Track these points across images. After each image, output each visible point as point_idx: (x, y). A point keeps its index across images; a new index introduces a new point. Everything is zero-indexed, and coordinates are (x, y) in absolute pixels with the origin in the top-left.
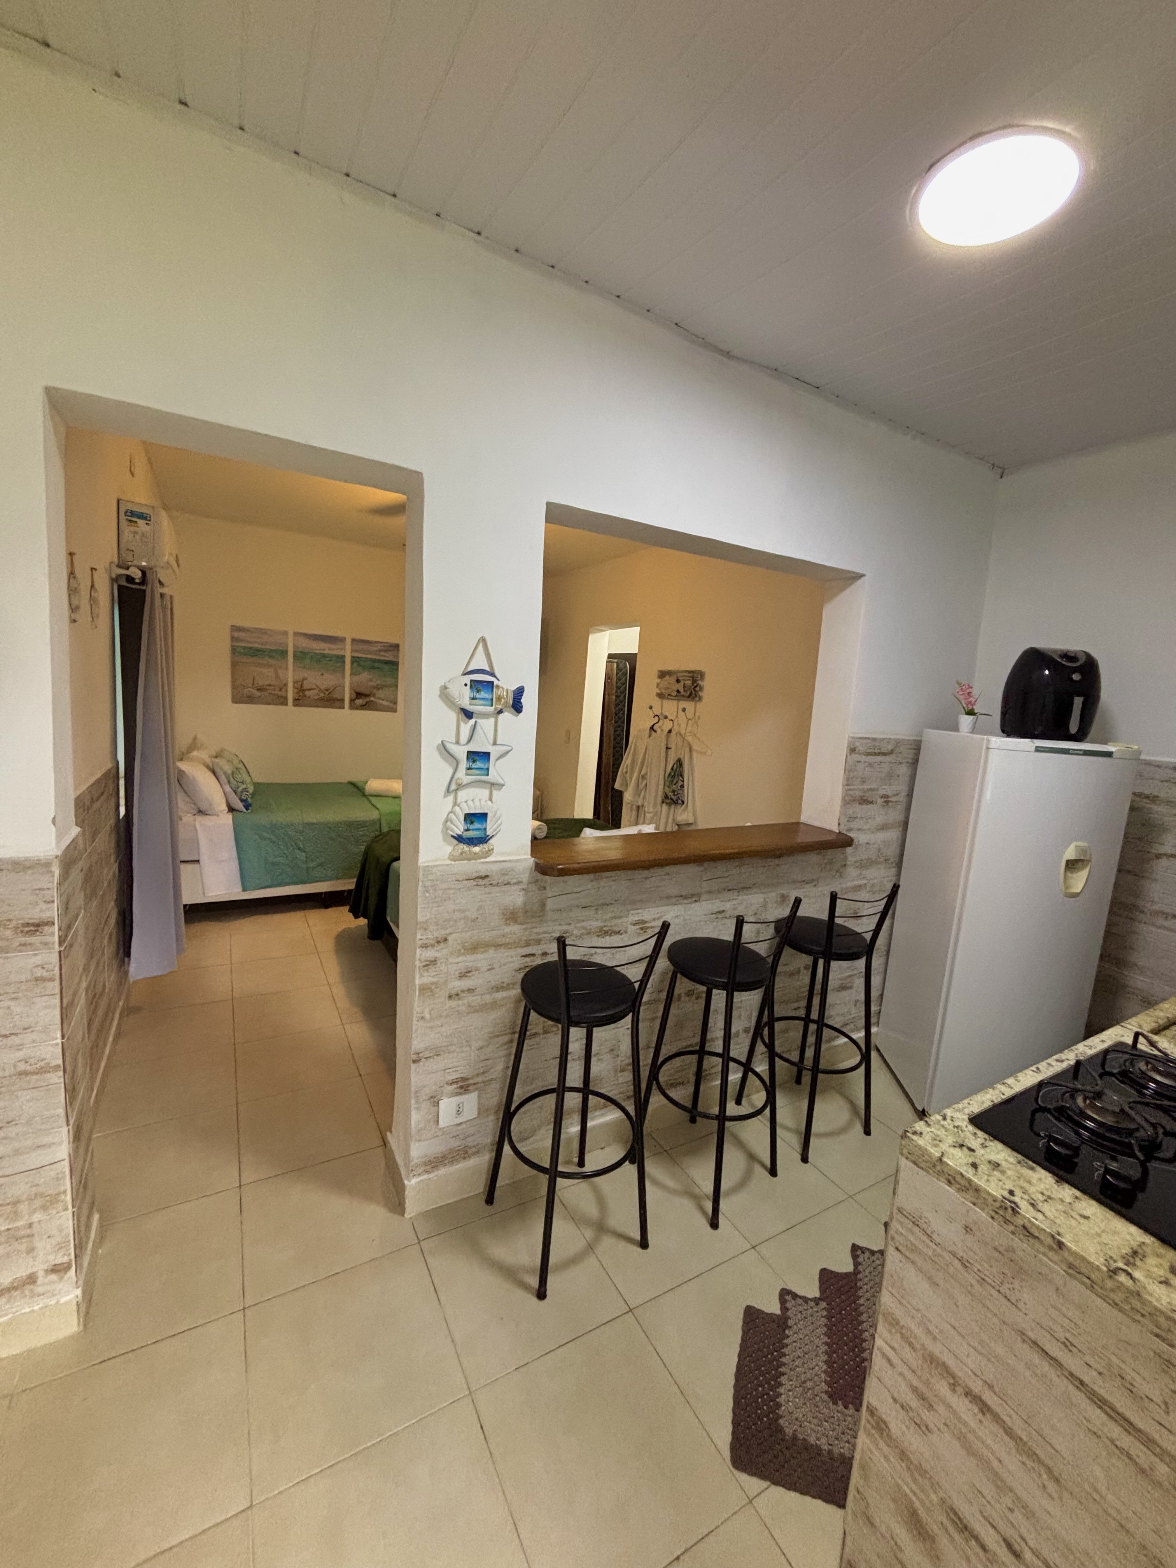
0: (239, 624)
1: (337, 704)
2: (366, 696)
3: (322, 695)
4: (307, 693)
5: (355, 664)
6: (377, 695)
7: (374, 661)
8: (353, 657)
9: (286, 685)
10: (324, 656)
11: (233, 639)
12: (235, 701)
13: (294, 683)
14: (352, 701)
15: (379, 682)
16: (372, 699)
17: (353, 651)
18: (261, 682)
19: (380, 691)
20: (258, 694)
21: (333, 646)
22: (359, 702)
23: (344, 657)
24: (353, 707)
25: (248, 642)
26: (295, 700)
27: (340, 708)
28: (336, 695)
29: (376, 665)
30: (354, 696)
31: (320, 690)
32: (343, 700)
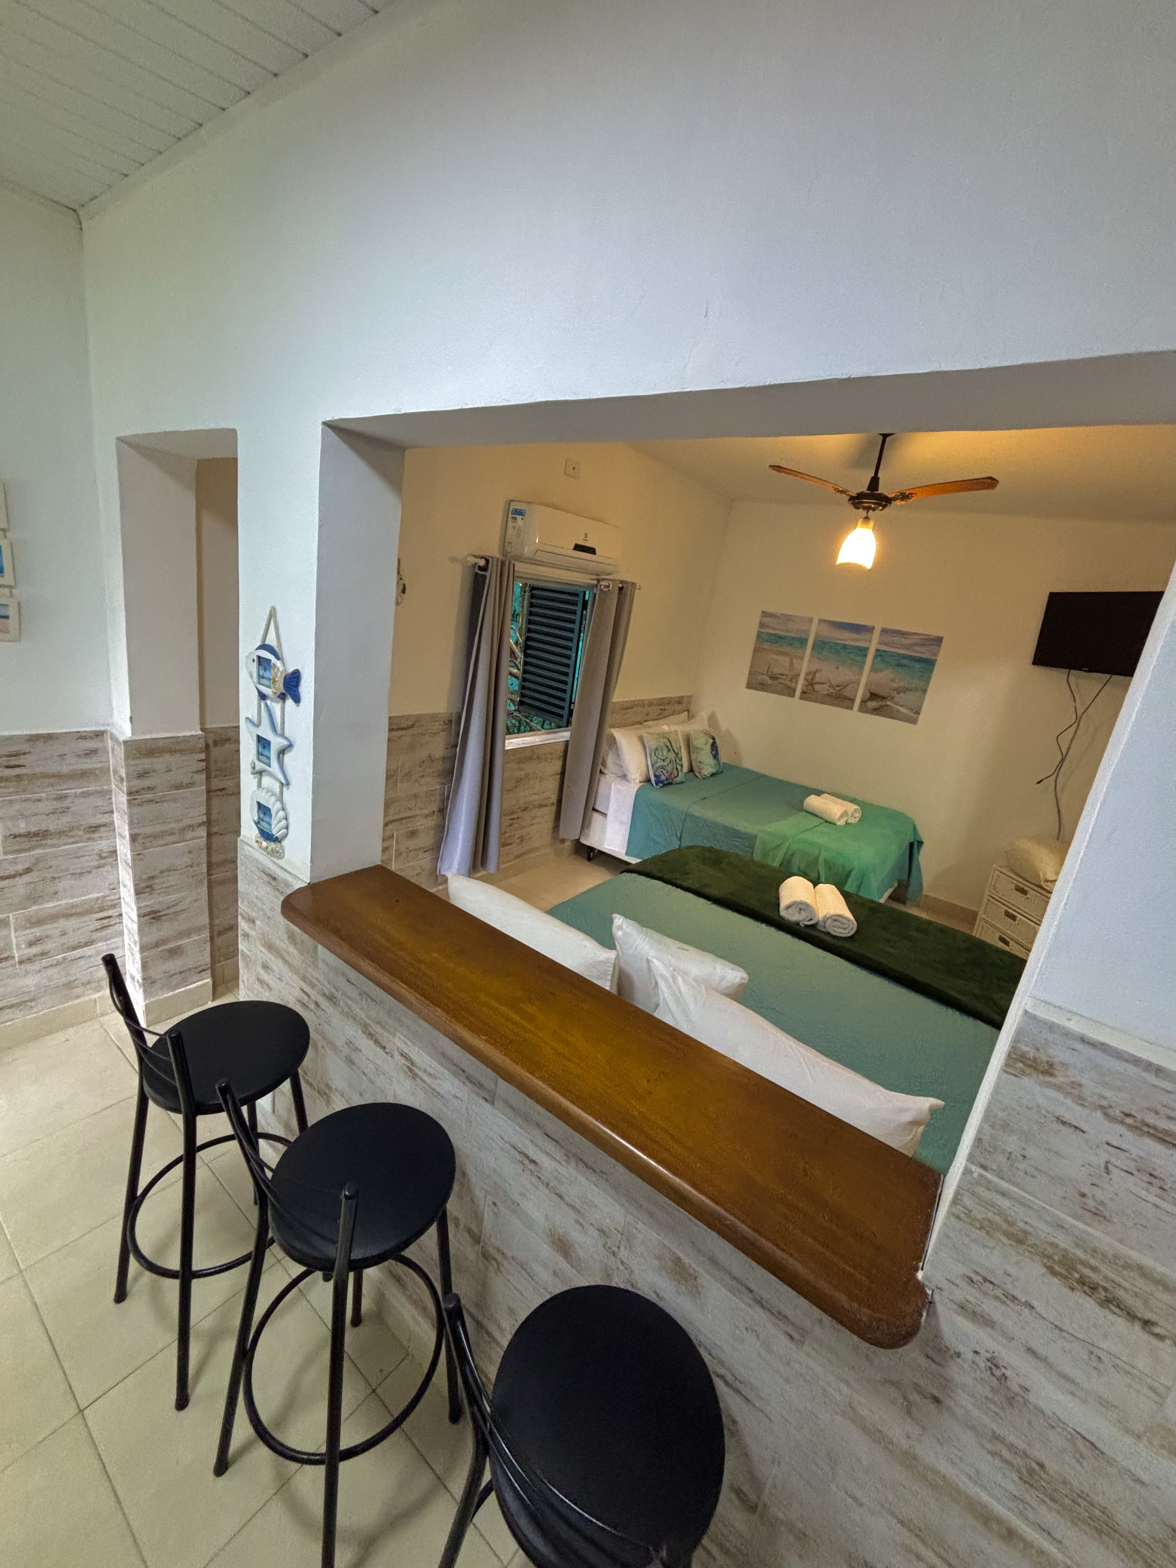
0: (771, 609)
1: (847, 703)
2: (884, 698)
3: (831, 691)
4: (817, 687)
5: (879, 659)
6: (896, 700)
7: (904, 657)
8: (877, 650)
9: (798, 675)
10: (845, 647)
11: (762, 625)
12: (749, 686)
13: (807, 674)
14: (863, 702)
15: (902, 684)
16: (888, 703)
17: (880, 643)
18: (776, 670)
19: (901, 695)
20: (770, 682)
21: (855, 636)
22: (872, 704)
23: (867, 649)
24: (863, 709)
25: (774, 629)
26: (803, 692)
27: (847, 708)
28: (847, 693)
29: (904, 662)
30: (868, 695)
31: (831, 686)
32: (853, 700)
